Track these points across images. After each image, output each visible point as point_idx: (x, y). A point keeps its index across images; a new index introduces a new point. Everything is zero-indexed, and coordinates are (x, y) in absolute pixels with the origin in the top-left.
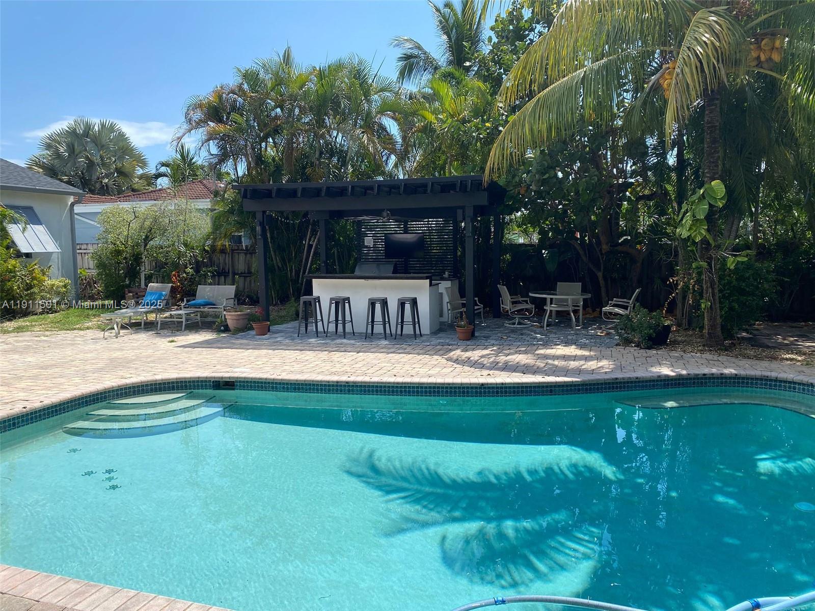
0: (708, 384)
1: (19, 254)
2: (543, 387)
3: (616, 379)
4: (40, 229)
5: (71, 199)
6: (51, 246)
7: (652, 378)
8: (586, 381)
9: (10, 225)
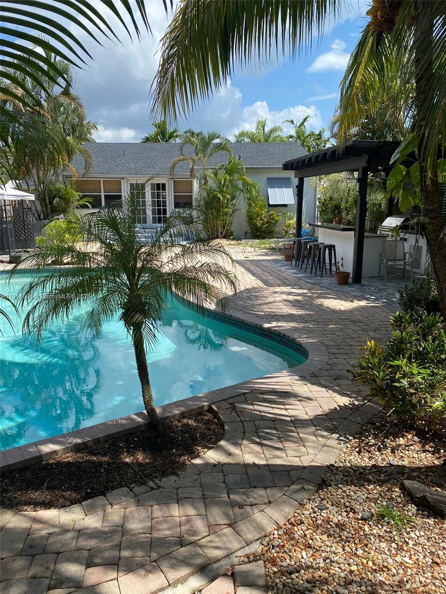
1: (268, 205)
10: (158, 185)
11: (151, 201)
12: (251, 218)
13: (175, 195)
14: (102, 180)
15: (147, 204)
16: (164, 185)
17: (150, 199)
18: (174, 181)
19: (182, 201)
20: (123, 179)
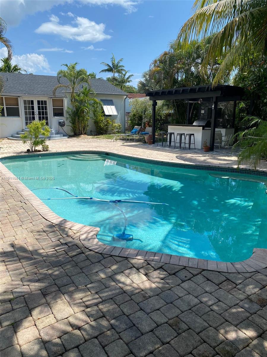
0: (252, 174)
1: (105, 115)
2: (182, 165)
3: (210, 166)
4: (113, 107)
5: (125, 97)
6: (115, 113)
7: (225, 168)
8: (197, 165)
9: (104, 106)
10: (42, 101)
11: (38, 112)
12: (96, 123)
13: (53, 108)
14: (4, 97)
15: (35, 113)
16: (45, 102)
17: (37, 111)
18: (52, 99)
19: (57, 112)
20: (19, 97)
